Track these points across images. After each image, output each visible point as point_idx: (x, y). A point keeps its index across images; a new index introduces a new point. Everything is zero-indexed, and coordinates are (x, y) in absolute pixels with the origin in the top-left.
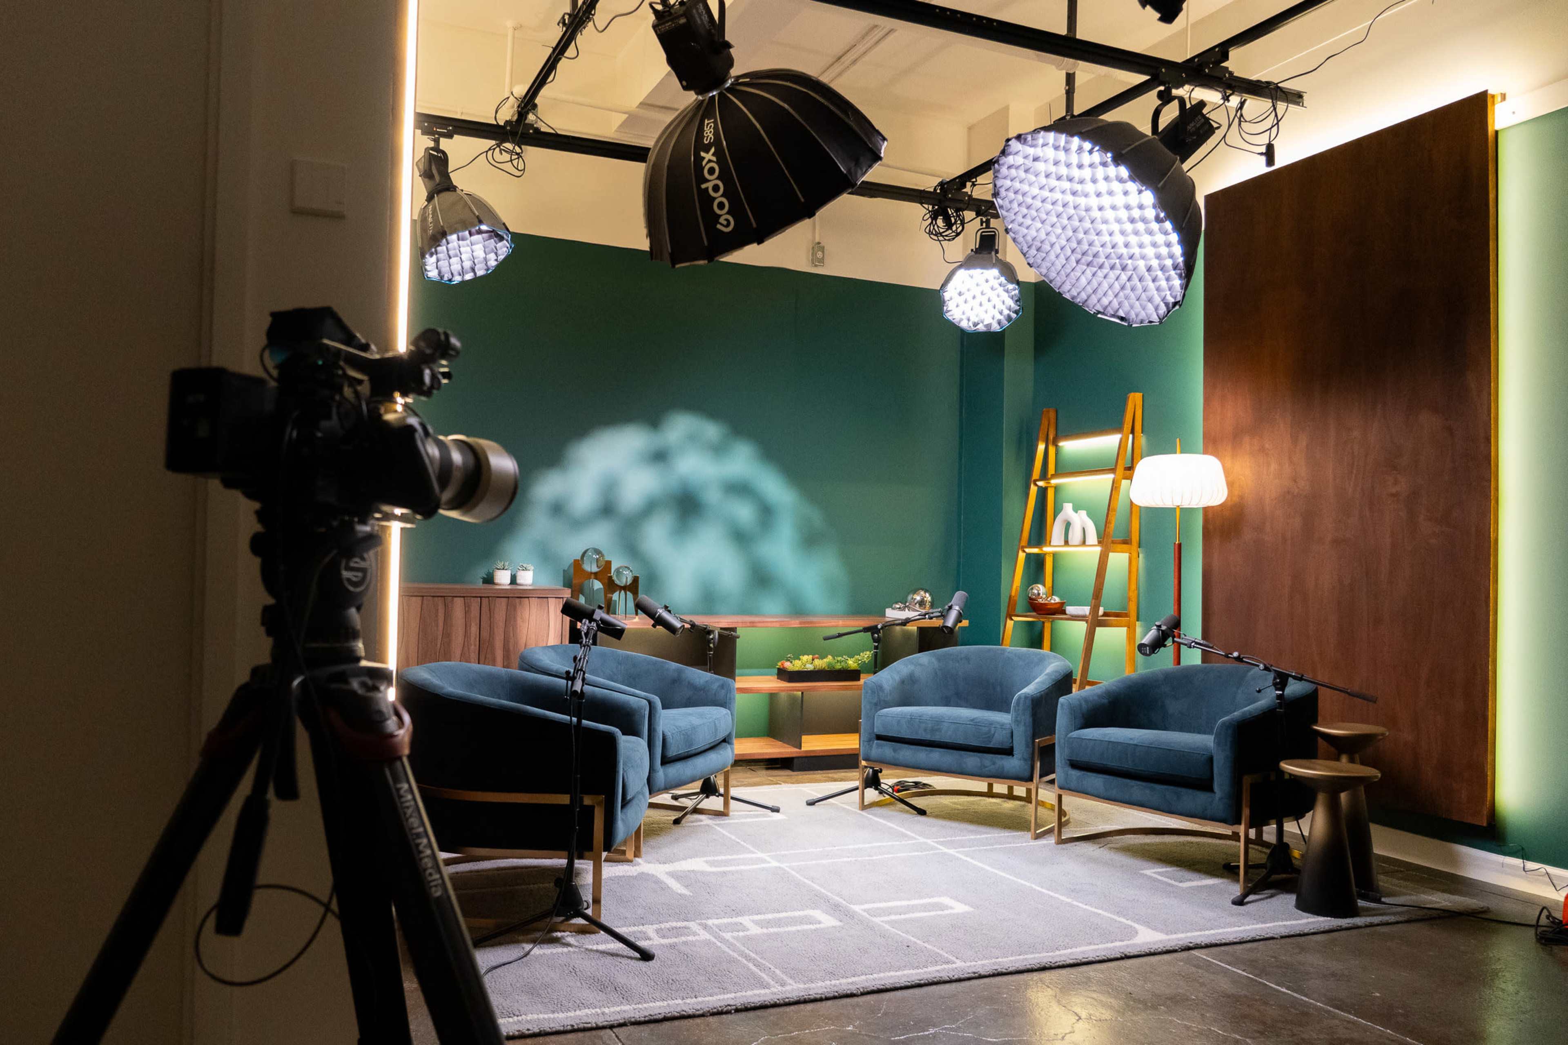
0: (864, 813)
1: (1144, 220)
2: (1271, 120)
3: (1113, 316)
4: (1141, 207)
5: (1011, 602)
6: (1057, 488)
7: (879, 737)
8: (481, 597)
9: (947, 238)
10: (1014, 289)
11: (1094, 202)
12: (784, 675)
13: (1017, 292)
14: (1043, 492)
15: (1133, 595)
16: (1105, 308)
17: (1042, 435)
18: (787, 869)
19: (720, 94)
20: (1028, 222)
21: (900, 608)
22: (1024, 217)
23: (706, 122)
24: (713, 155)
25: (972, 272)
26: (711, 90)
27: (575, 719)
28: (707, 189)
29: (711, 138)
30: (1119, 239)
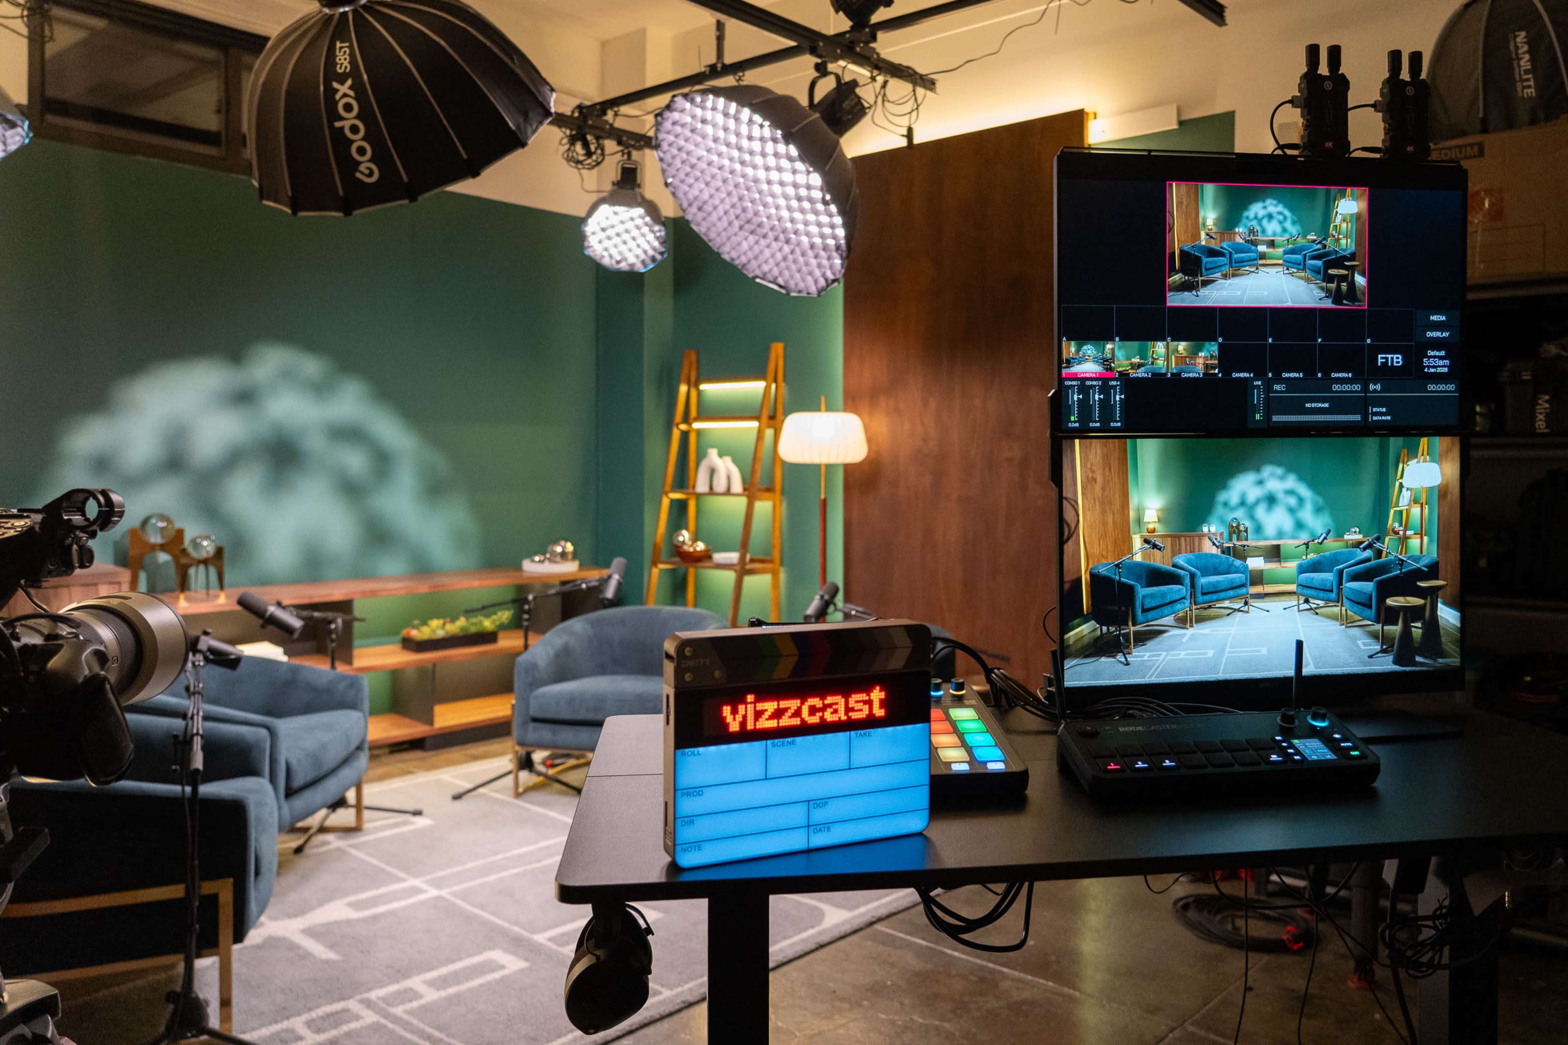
0: (519, 802)
1: (811, 200)
2: (910, 105)
3: (774, 282)
4: (809, 187)
5: (656, 549)
6: (699, 432)
7: (535, 720)
9: (586, 167)
10: (660, 231)
11: (761, 174)
12: (409, 644)
13: (663, 233)
14: (685, 436)
15: (777, 542)
16: (765, 274)
17: (684, 376)
18: (449, 897)
19: (355, 11)
20: (691, 180)
22: (687, 175)
23: (338, 45)
24: (351, 88)
25: (617, 208)
26: (343, 4)
27: (188, 789)
28: (342, 128)
29: (346, 67)
30: (785, 214)
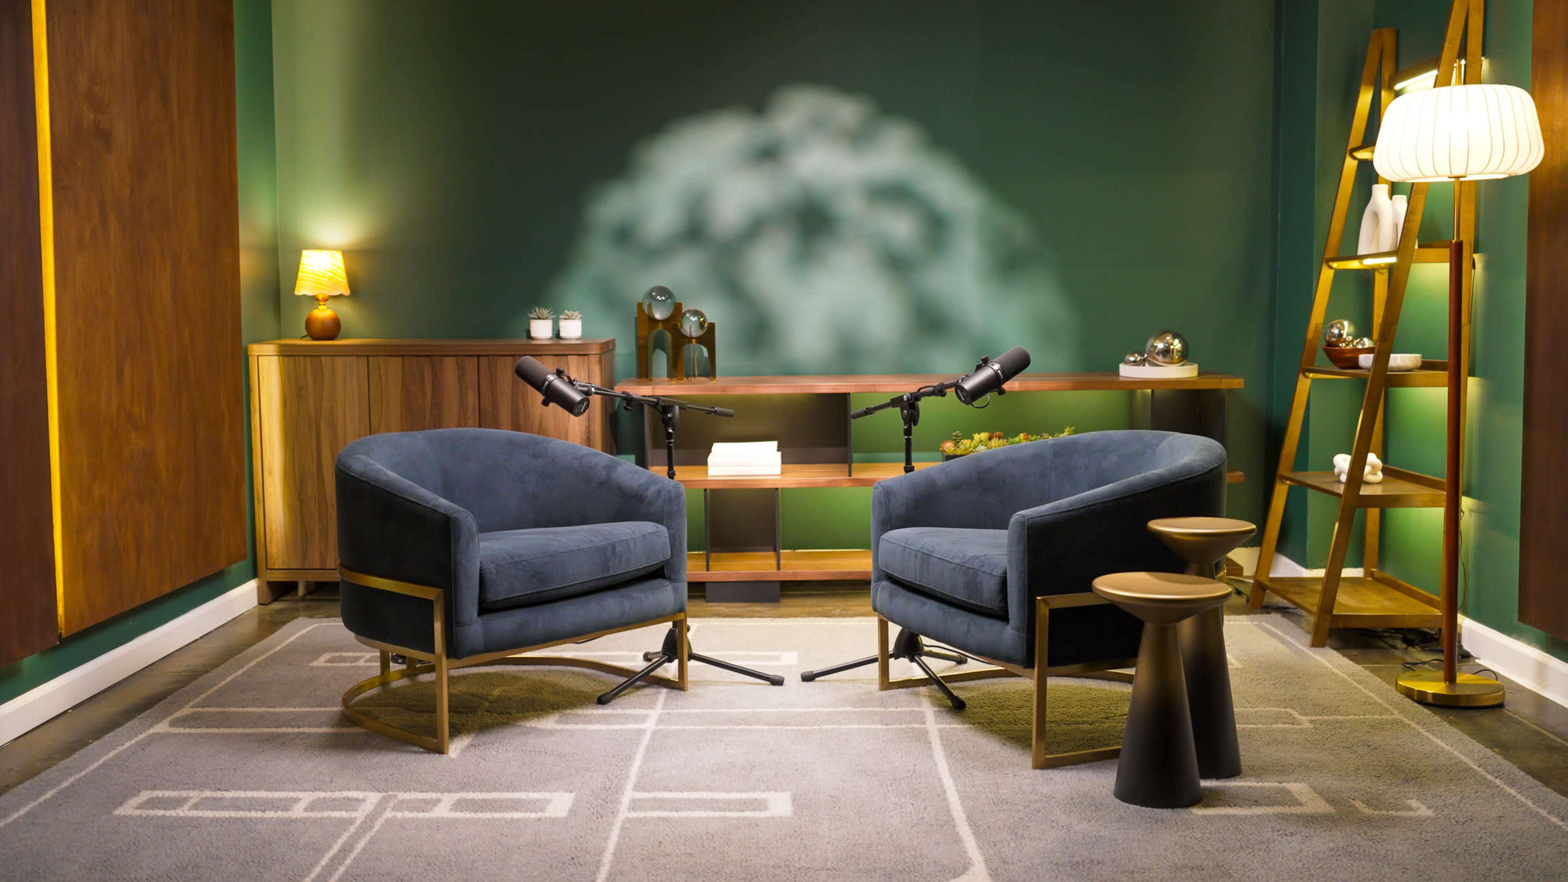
8: (478, 356)
21: (1135, 361)
